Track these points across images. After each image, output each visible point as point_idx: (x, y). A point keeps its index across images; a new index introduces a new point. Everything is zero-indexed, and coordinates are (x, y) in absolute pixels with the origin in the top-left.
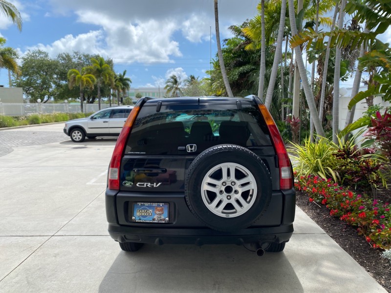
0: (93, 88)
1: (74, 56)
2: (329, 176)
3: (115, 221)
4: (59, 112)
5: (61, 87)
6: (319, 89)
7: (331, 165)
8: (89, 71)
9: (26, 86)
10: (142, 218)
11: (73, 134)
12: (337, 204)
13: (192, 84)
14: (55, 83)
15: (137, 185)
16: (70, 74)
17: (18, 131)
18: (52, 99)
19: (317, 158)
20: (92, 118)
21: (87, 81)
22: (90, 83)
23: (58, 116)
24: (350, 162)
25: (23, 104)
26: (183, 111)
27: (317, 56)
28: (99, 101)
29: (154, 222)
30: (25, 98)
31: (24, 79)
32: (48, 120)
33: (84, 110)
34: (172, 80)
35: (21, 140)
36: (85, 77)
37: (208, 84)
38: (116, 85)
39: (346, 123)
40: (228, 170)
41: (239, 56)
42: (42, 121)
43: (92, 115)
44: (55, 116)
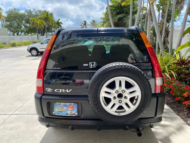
0: (43, 27)
1: (33, 11)
2: (171, 76)
3: (42, 114)
4: (27, 40)
5: (27, 27)
6: (162, 26)
7: (172, 69)
8: (41, 19)
9: (9, 27)
10: (60, 113)
11: (32, 52)
12: (179, 93)
13: (93, 25)
14: (24, 25)
15: (55, 91)
16: (31, 20)
17: (5, 50)
18: (23, 33)
19: (164, 65)
20: (41, 43)
21: (40, 24)
22: (41, 25)
23: (26, 42)
24: (184, 67)
25: (8, 36)
26: (88, 38)
27: (161, 7)
28: (47, 34)
29: (68, 115)
30: (9, 33)
31: (8, 23)
32: (21, 44)
33: (39, 39)
34: (84, 23)
35: (5, 55)
36: (38, 22)
37: (101, 25)
38: (55, 26)
39: (177, 45)
40: (120, 82)
41: (118, 9)
42: (18, 45)
43: (41, 42)
44: (25, 42)
